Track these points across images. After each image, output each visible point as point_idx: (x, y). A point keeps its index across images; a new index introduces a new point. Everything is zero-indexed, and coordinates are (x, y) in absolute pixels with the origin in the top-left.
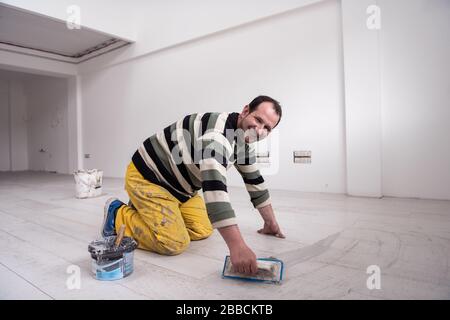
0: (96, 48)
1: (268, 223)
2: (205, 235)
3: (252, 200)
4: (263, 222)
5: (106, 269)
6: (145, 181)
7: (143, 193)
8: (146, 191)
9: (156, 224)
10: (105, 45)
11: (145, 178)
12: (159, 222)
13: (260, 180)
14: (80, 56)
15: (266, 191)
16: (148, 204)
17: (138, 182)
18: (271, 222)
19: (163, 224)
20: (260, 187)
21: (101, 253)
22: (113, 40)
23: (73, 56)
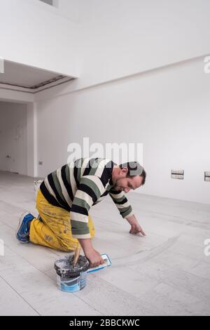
0: (49, 82)
3: (121, 213)
6: (50, 205)
8: (52, 212)
9: (60, 232)
10: (55, 80)
11: (50, 203)
12: (62, 231)
13: (125, 200)
14: (36, 87)
16: (54, 219)
18: (136, 226)
19: (65, 232)
20: (125, 205)
21: (65, 272)
22: (61, 76)
23: (32, 88)
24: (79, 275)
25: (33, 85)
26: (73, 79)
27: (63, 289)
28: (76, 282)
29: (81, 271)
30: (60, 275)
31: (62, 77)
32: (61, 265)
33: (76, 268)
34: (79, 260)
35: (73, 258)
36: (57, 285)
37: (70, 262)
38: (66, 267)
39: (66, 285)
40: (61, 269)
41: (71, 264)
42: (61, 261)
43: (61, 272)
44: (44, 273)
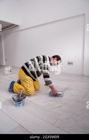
0: (7, 27)
2: (38, 89)
5: (18, 104)
7: (25, 78)
10: (10, 26)
12: (28, 86)
14: (2, 29)
17: (24, 75)
19: (29, 87)
24: (22, 100)
27: (16, 106)
28: (21, 103)
29: (22, 99)
30: (15, 101)
31: (13, 25)
32: (15, 97)
36: (14, 105)
37: (18, 96)
41: (19, 97)
42: (15, 96)
44: (9, 101)
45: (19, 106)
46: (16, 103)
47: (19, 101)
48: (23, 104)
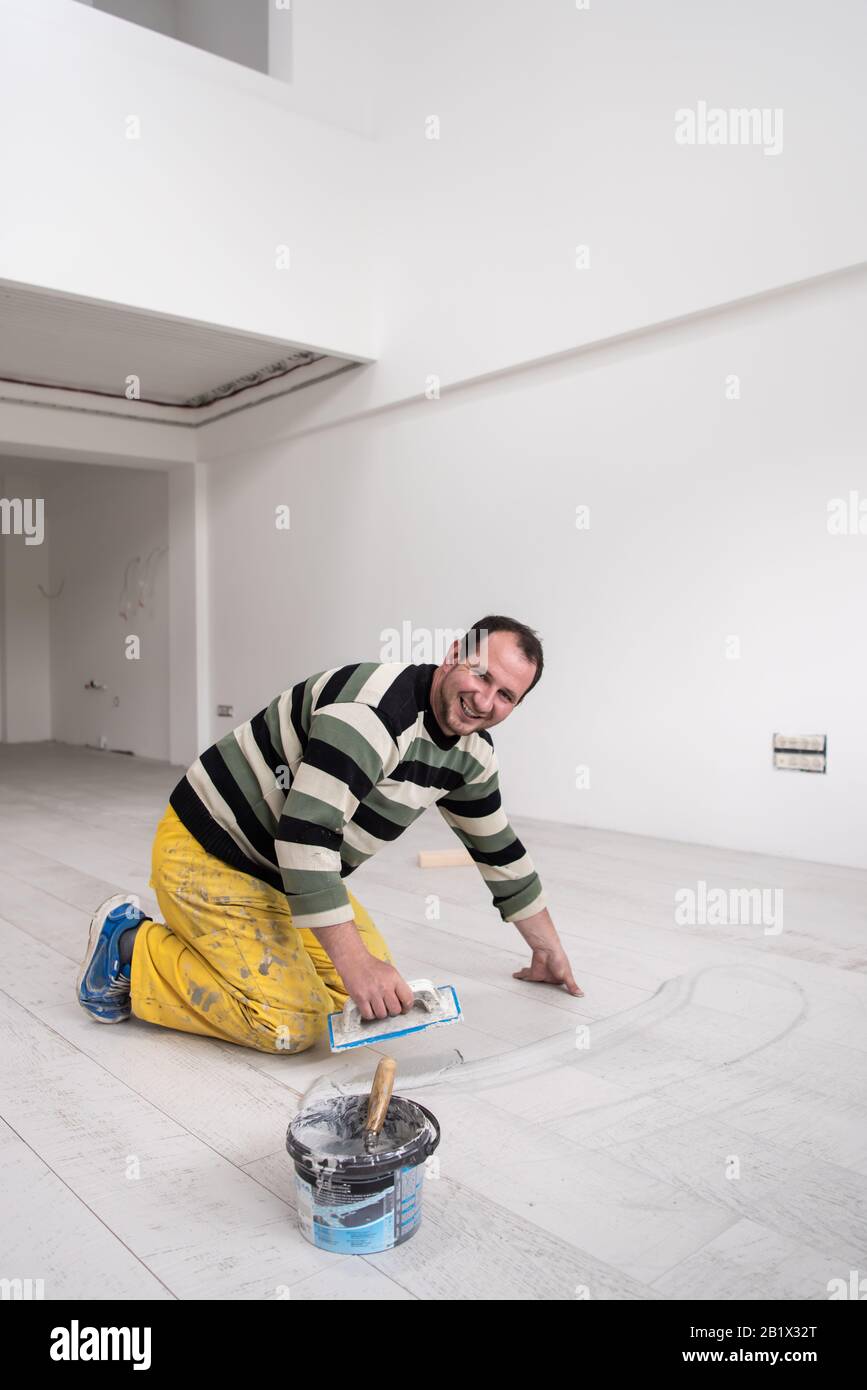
0: (256, 381)
1: (543, 956)
3: (497, 901)
4: (530, 952)
5: (346, 1220)
7: (204, 895)
8: (213, 890)
9: (245, 973)
10: (281, 370)
12: (254, 966)
13: (514, 851)
14: (204, 403)
15: (533, 879)
17: (192, 867)
19: (264, 970)
20: (513, 871)
21: (331, 1169)
22: (306, 355)
23: (187, 406)
24: (390, 1182)
25: (192, 393)
26: (353, 366)
27: (323, 1237)
28: (375, 1211)
29: (398, 1164)
30: (310, 1178)
31: (308, 357)
33: (378, 1152)
34: (391, 1119)
35: (366, 1105)
36: (299, 1226)
38: (334, 1148)
39: (335, 1224)
40: (317, 1156)
41: (356, 1135)
42: (314, 1120)
43: (316, 1167)
44: (244, 1168)
45: (357, 1240)
46: (321, 1201)
47: (361, 1190)
48: (398, 1226)
